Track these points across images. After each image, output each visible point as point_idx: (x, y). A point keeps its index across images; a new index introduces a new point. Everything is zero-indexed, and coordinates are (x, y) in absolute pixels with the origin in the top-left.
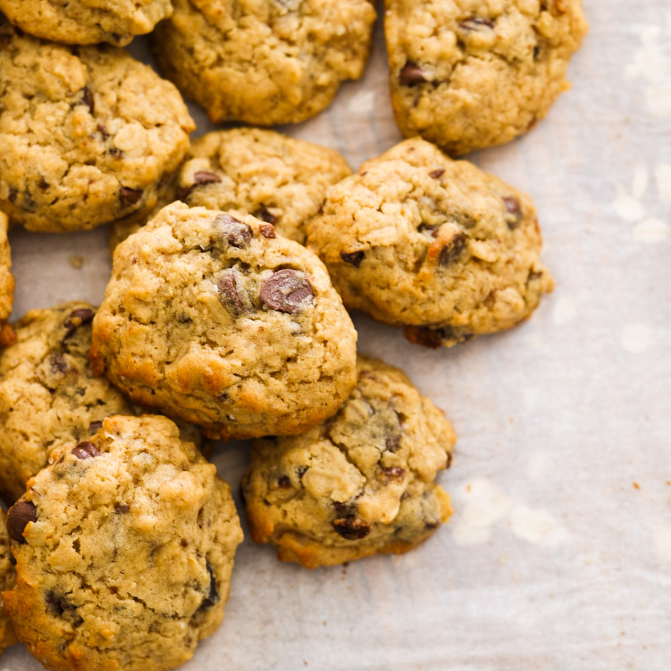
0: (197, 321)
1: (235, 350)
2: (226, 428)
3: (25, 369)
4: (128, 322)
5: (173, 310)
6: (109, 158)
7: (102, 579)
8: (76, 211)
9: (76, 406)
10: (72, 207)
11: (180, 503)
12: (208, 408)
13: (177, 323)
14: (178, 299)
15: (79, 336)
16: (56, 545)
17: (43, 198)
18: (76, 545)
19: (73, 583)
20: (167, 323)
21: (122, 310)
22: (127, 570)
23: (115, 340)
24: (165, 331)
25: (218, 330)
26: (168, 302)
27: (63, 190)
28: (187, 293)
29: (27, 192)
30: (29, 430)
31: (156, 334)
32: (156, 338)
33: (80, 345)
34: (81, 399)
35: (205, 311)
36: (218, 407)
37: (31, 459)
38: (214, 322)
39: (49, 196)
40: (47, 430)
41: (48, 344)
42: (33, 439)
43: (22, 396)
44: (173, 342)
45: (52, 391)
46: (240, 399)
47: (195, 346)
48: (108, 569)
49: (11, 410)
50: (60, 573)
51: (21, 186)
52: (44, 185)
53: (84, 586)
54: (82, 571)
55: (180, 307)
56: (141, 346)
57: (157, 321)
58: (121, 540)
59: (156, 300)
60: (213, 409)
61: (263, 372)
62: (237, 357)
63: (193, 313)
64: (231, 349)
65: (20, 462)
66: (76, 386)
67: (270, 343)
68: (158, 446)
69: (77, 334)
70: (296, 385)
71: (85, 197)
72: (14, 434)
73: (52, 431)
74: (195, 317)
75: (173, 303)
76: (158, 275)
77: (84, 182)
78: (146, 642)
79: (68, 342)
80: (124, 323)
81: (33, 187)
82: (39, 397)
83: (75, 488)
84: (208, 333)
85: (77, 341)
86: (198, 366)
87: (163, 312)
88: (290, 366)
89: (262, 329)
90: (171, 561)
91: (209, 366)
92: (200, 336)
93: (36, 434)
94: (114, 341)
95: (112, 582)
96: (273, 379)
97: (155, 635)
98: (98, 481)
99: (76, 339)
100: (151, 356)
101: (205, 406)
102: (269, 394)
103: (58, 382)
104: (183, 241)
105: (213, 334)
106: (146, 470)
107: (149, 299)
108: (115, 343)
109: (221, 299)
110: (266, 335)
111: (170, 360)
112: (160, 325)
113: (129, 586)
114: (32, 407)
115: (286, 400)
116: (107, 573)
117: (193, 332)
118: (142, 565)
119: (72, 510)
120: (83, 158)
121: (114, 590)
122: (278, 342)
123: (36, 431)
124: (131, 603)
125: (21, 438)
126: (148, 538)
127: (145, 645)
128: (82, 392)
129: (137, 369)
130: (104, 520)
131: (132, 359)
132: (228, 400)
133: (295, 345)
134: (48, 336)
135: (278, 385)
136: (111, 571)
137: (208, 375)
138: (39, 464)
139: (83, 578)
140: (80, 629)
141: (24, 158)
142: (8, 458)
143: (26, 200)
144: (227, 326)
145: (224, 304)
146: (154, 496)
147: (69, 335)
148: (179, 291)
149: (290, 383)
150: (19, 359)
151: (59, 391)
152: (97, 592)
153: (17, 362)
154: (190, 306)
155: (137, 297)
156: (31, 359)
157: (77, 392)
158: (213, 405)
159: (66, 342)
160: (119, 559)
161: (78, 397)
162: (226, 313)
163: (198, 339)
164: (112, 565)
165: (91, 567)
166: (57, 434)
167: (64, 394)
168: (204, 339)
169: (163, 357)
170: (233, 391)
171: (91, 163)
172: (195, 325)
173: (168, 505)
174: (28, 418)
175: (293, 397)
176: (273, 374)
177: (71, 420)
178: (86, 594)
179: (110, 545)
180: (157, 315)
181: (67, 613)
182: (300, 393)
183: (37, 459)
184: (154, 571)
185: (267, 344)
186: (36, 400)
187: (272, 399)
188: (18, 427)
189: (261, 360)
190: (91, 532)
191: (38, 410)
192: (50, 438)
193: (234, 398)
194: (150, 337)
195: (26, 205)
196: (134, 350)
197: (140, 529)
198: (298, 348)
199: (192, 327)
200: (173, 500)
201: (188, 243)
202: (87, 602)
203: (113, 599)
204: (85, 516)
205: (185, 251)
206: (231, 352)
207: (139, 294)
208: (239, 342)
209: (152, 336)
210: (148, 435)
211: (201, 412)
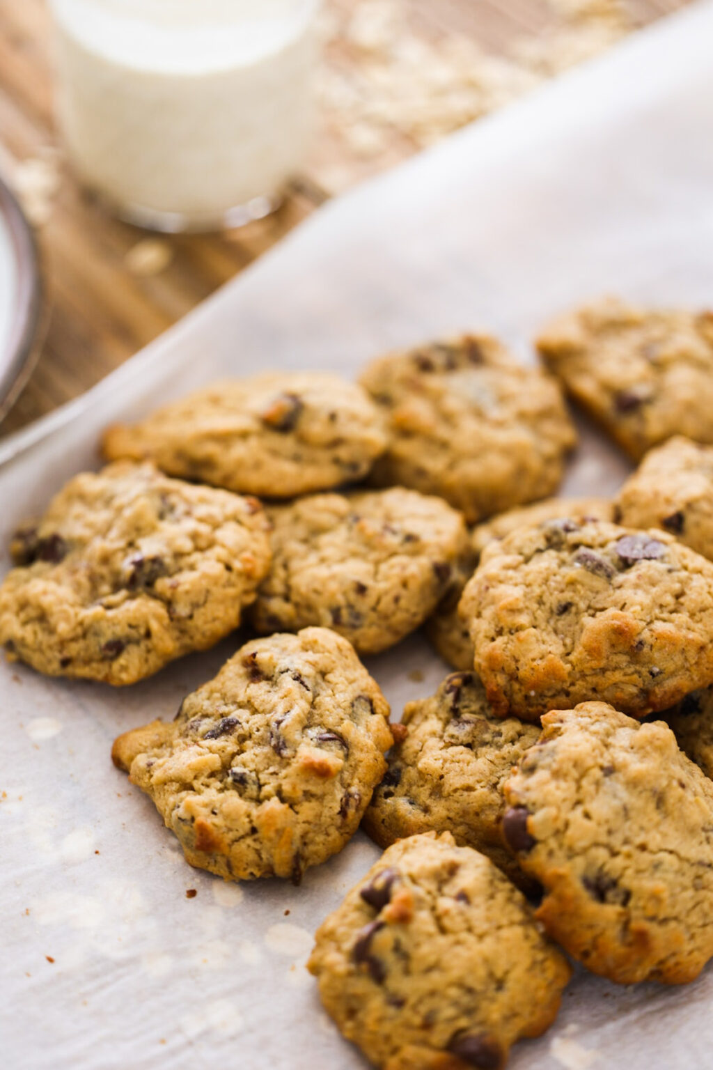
0: (577, 599)
1: (627, 601)
2: (654, 692)
3: (434, 742)
4: (512, 637)
5: (548, 605)
6: (409, 546)
7: (626, 842)
8: (403, 603)
9: (499, 747)
10: (397, 600)
11: (658, 743)
12: (629, 675)
13: (557, 617)
14: (547, 594)
15: (467, 697)
16: (567, 825)
17: (364, 605)
18: (587, 815)
19: (602, 854)
20: (548, 622)
21: (500, 633)
22: (645, 823)
23: (509, 659)
24: (550, 629)
25: (599, 597)
26: (540, 602)
27: (382, 586)
28: (552, 584)
29: (350, 606)
30: (470, 781)
31: (544, 634)
32: (545, 636)
33: (472, 704)
34: (502, 739)
35: (579, 587)
36: (638, 668)
37: (487, 803)
38: (592, 592)
39: (370, 600)
40: (488, 773)
41: (440, 719)
42: (478, 786)
43: (445, 761)
44: (563, 634)
45: (469, 746)
46: (656, 639)
47: (587, 620)
48: (627, 829)
49: (442, 777)
50: (585, 851)
51: (341, 600)
52: (361, 589)
53: (614, 854)
54: (604, 838)
55: (553, 599)
56: (537, 650)
57: (537, 623)
58: (625, 795)
59: (528, 604)
60: (633, 674)
61: (662, 612)
62: (632, 605)
63: (568, 596)
64: (622, 603)
65: (477, 814)
66: (490, 731)
67: (653, 585)
68: (605, 715)
69: (464, 696)
70: (698, 614)
71: (405, 584)
72: (458, 794)
73: (492, 773)
74: (572, 598)
75: (545, 599)
76: (516, 585)
77: (396, 571)
78: (697, 904)
79: (458, 706)
80: (509, 639)
81: (353, 597)
82: (461, 753)
83: (555, 766)
84: (592, 604)
85: (466, 703)
86: (601, 626)
87: (539, 612)
88: (682, 600)
89: (639, 577)
90: (679, 805)
91: (613, 620)
92: (587, 611)
93: (479, 782)
94: (507, 660)
95: (639, 840)
96: (674, 615)
97: (703, 893)
98: (573, 749)
99: (464, 701)
100: (550, 653)
101: (625, 675)
102: (679, 627)
103: (472, 733)
104: (521, 554)
105: (597, 602)
106: (608, 735)
107: (521, 605)
108: (510, 661)
109: (588, 567)
110: (646, 580)
111: (569, 650)
112: (543, 625)
113: (654, 840)
114: (461, 764)
115: (697, 630)
116: (628, 833)
117: (577, 613)
118: (656, 817)
119: (563, 784)
120: (384, 555)
121: (643, 848)
122: (660, 581)
123: (477, 778)
124: (664, 856)
125: (466, 794)
126: (648, 787)
127: (698, 909)
128: (500, 734)
129: (544, 669)
130: (598, 784)
131: (535, 663)
132: (645, 646)
133: (676, 579)
134: (437, 714)
135: (682, 617)
136: (630, 829)
137: (616, 626)
138: (497, 805)
139: (608, 846)
140: (632, 903)
141: (333, 577)
142: (461, 824)
143: (351, 614)
144: (606, 590)
145: (593, 572)
146: (630, 750)
147: (457, 698)
148: (544, 587)
149: (692, 615)
150: (420, 741)
151: (476, 743)
152: (629, 856)
153: (421, 744)
154: (562, 591)
155: (509, 607)
156: (433, 734)
157: (494, 737)
158: (632, 669)
159: (457, 706)
160: (633, 814)
161: (497, 739)
162: (599, 578)
163: (586, 614)
164: (628, 824)
165: (610, 832)
166: (499, 774)
167: (485, 744)
168: (591, 612)
169: (561, 650)
170: (646, 635)
171: (393, 554)
172: (577, 605)
173: (648, 748)
174: (462, 773)
175: (700, 626)
176: (671, 612)
177: (504, 758)
178: (619, 862)
179: (616, 803)
180: (535, 618)
181: (610, 895)
182: (704, 620)
183: (493, 801)
184: (669, 820)
185: (651, 587)
186: (461, 757)
187: (684, 632)
188: (458, 785)
189: (654, 601)
190: (593, 798)
191: (468, 764)
192: (494, 780)
193: (651, 641)
194: (540, 638)
195: (353, 621)
196: (531, 655)
197: (635, 778)
198: (681, 581)
199: (573, 609)
200: (651, 743)
201: (527, 551)
202: (625, 868)
203: (646, 857)
204: (579, 788)
205: (527, 560)
206: (625, 604)
207: (510, 604)
208: (626, 594)
209: (541, 636)
210: (590, 712)
211: (623, 683)
